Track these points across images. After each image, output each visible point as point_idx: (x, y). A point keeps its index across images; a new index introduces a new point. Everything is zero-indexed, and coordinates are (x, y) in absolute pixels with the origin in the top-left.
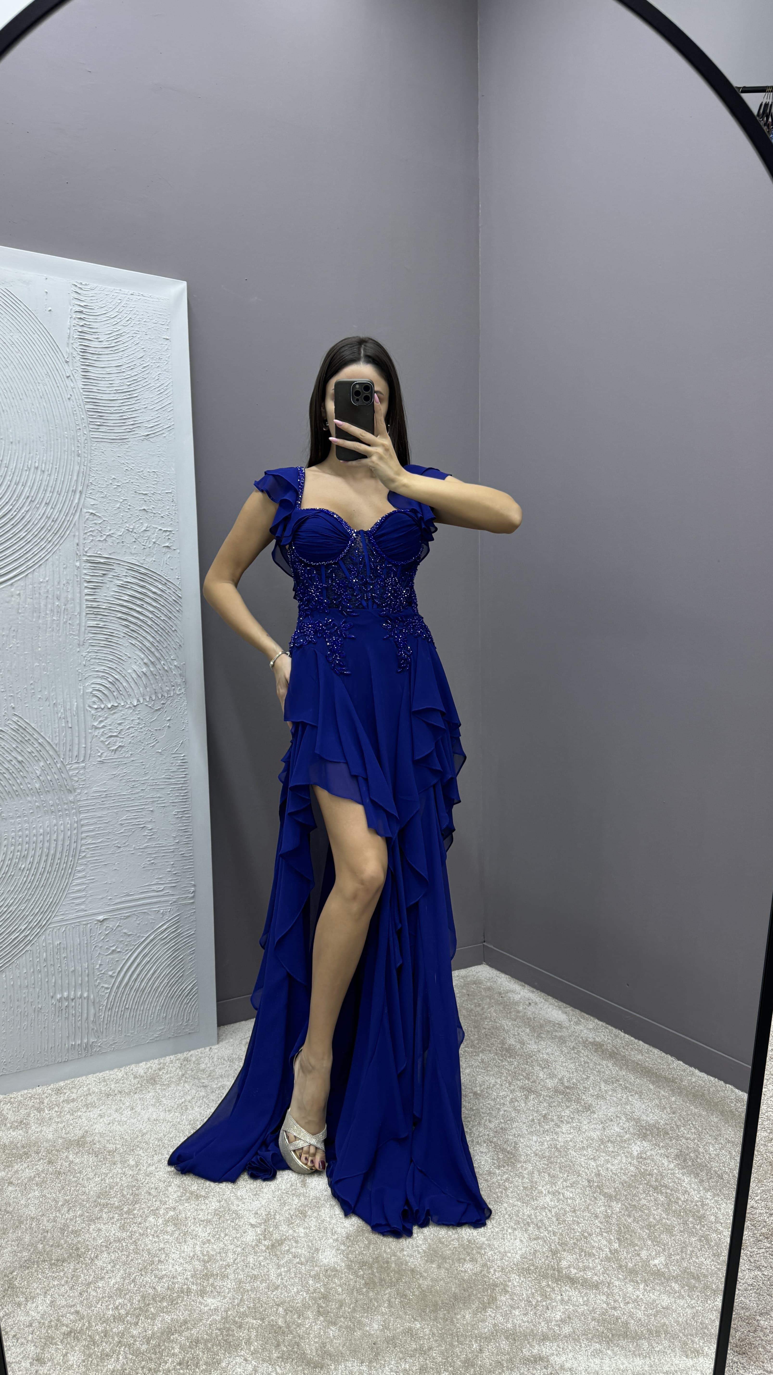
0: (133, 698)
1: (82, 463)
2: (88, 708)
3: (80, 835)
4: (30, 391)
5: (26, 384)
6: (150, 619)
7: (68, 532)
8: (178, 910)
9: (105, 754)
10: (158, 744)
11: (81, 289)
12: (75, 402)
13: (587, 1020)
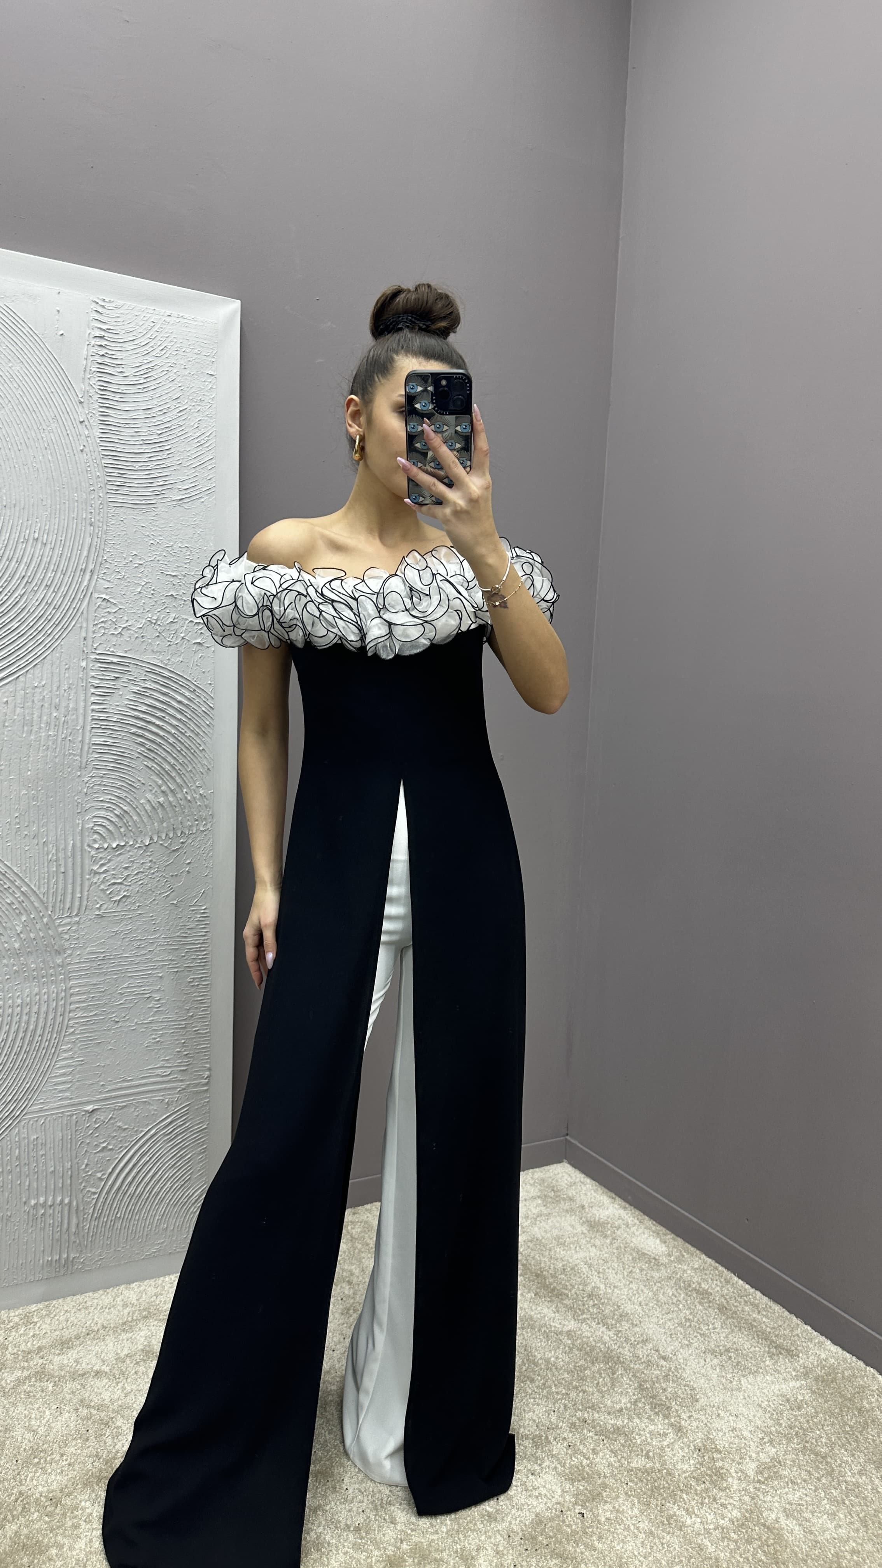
0: (145, 835)
1: (95, 535)
2: (86, 848)
3: (68, 1007)
4: (31, 439)
5: (27, 430)
6: (173, 735)
7: (73, 623)
8: (188, 1100)
9: (105, 906)
10: (173, 894)
11: (103, 307)
12: (89, 455)
13: (692, 1255)
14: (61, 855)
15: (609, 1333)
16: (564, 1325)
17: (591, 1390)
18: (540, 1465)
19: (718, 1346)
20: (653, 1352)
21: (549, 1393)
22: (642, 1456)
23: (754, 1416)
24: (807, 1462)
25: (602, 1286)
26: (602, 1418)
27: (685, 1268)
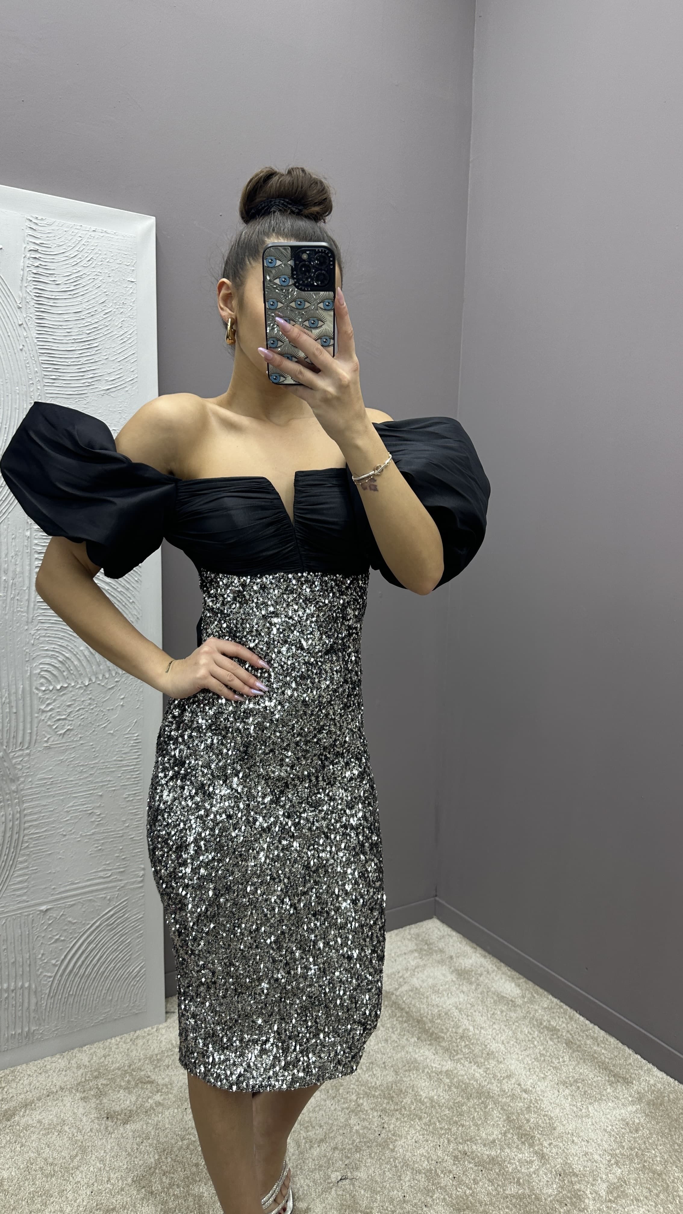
0: (85, 677)
2: (35, 690)
3: (22, 825)
8: (126, 895)
9: (52, 739)
10: (110, 725)
11: (36, 224)
12: (28, 352)
13: (541, 995)
14: (13, 698)
15: (480, 1071)
16: (442, 1066)
17: (468, 1123)
18: (432, 1197)
19: (568, 1078)
20: (516, 1086)
21: (435, 1129)
22: (514, 1183)
23: (602, 1140)
24: (647, 1180)
25: (471, 1028)
26: (479, 1150)
27: (537, 1007)
